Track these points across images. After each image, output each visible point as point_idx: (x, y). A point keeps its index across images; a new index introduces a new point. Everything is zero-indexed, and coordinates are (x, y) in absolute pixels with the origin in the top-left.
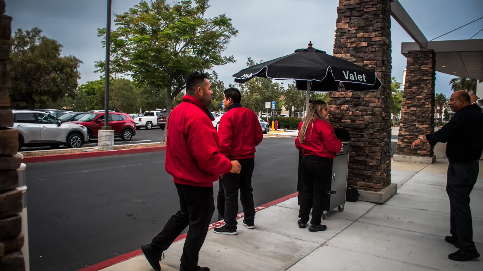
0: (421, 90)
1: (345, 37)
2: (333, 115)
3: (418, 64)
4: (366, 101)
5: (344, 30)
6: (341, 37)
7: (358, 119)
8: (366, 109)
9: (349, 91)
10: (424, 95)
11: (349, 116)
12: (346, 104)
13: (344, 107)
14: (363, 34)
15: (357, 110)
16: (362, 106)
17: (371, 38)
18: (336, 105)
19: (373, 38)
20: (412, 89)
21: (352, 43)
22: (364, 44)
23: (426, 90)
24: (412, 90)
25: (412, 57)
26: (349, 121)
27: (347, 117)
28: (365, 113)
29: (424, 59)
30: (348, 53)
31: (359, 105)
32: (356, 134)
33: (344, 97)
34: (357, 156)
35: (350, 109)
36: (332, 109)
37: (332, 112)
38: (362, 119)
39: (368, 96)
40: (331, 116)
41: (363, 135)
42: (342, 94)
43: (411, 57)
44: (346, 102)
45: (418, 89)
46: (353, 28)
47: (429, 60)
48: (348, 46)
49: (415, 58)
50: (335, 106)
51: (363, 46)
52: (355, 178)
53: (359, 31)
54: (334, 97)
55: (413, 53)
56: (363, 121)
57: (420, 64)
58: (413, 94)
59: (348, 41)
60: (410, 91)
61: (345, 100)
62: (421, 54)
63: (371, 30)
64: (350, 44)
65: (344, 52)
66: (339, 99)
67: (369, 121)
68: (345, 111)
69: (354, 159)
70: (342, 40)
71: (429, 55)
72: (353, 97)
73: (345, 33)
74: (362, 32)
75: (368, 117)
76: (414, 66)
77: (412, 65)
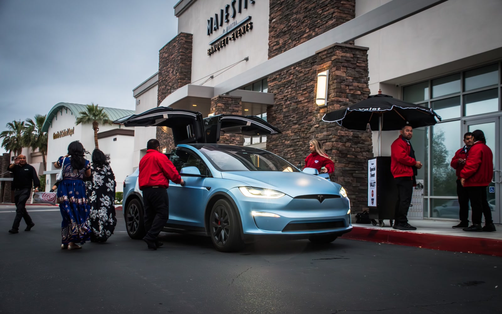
0: (233, 138)
1: (344, 84)
2: (340, 151)
3: (230, 111)
4: (362, 140)
5: (343, 78)
6: (341, 83)
7: (359, 154)
8: (363, 147)
9: (351, 130)
10: (237, 143)
11: (352, 152)
12: (349, 142)
13: (348, 144)
14: (357, 84)
15: (357, 147)
16: (361, 144)
17: (363, 88)
18: (342, 142)
19: (365, 89)
20: (225, 136)
21: (350, 90)
22: (359, 93)
23: (238, 138)
24: (225, 138)
25: (224, 102)
26: (354, 157)
27: (351, 153)
28: (363, 150)
29: (235, 106)
30: (347, 98)
31: (359, 143)
32: (359, 168)
33: (347, 136)
34: (361, 186)
35: (353, 146)
36: (339, 145)
37: (340, 148)
38: (362, 155)
39: (363, 136)
40: (338, 152)
41: (363, 168)
42: (346, 133)
43: (222, 102)
44: (348, 140)
45: (231, 136)
46: (350, 78)
47: (239, 107)
48: (347, 92)
49: (226, 104)
50: (341, 144)
51: (358, 94)
52: (360, 205)
53: (354, 81)
54: (340, 135)
55: (224, 98)
56: (363, 156)
57: (231, 111)
58: (226, 142)
59: (347, 88)
60: (223, 138)
61: (348, 139)
62: (232, 100)
63: (363, 82)
64: (349, 91)
65: (344, 97)
66: (344, 137)
67: (366, 157)
68: (349, 148)
69: (359, 189)
70: (342, 86)
71: (239, 102)
72: (354, 136)
73: (344, 80)
74: (357, 82)
75: (366, 153)
76: (225, 112)
77: (224, 111)
